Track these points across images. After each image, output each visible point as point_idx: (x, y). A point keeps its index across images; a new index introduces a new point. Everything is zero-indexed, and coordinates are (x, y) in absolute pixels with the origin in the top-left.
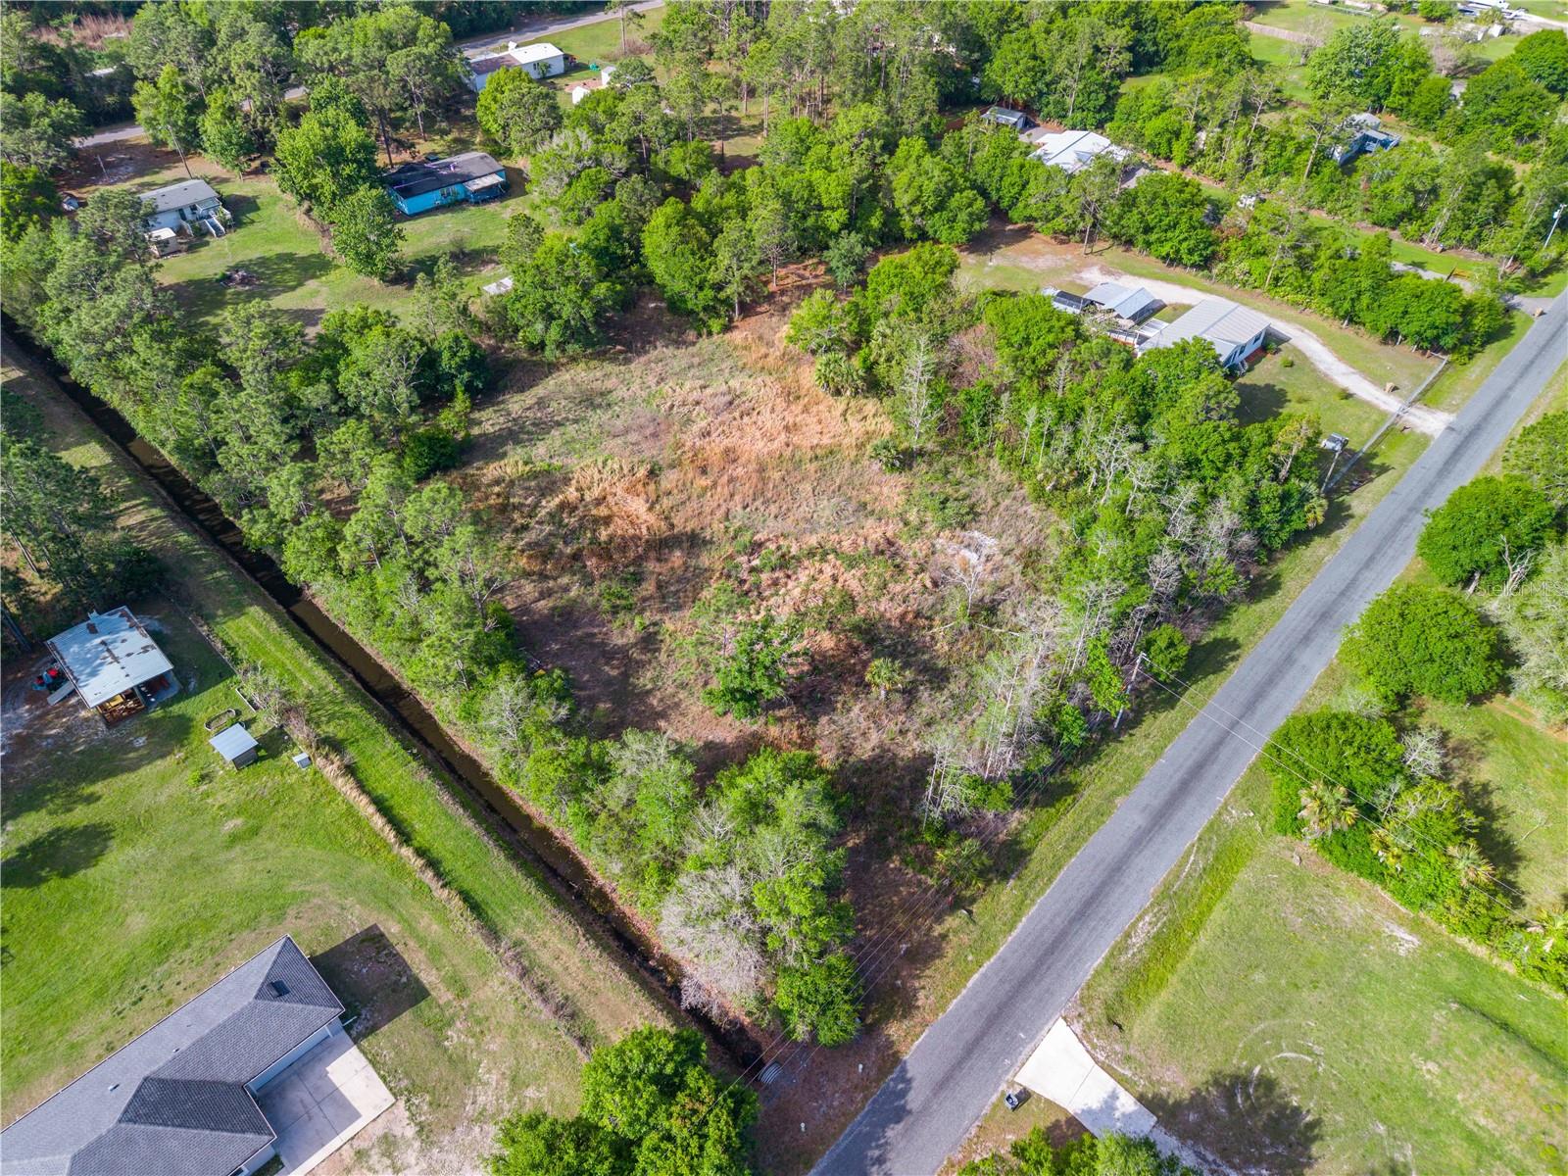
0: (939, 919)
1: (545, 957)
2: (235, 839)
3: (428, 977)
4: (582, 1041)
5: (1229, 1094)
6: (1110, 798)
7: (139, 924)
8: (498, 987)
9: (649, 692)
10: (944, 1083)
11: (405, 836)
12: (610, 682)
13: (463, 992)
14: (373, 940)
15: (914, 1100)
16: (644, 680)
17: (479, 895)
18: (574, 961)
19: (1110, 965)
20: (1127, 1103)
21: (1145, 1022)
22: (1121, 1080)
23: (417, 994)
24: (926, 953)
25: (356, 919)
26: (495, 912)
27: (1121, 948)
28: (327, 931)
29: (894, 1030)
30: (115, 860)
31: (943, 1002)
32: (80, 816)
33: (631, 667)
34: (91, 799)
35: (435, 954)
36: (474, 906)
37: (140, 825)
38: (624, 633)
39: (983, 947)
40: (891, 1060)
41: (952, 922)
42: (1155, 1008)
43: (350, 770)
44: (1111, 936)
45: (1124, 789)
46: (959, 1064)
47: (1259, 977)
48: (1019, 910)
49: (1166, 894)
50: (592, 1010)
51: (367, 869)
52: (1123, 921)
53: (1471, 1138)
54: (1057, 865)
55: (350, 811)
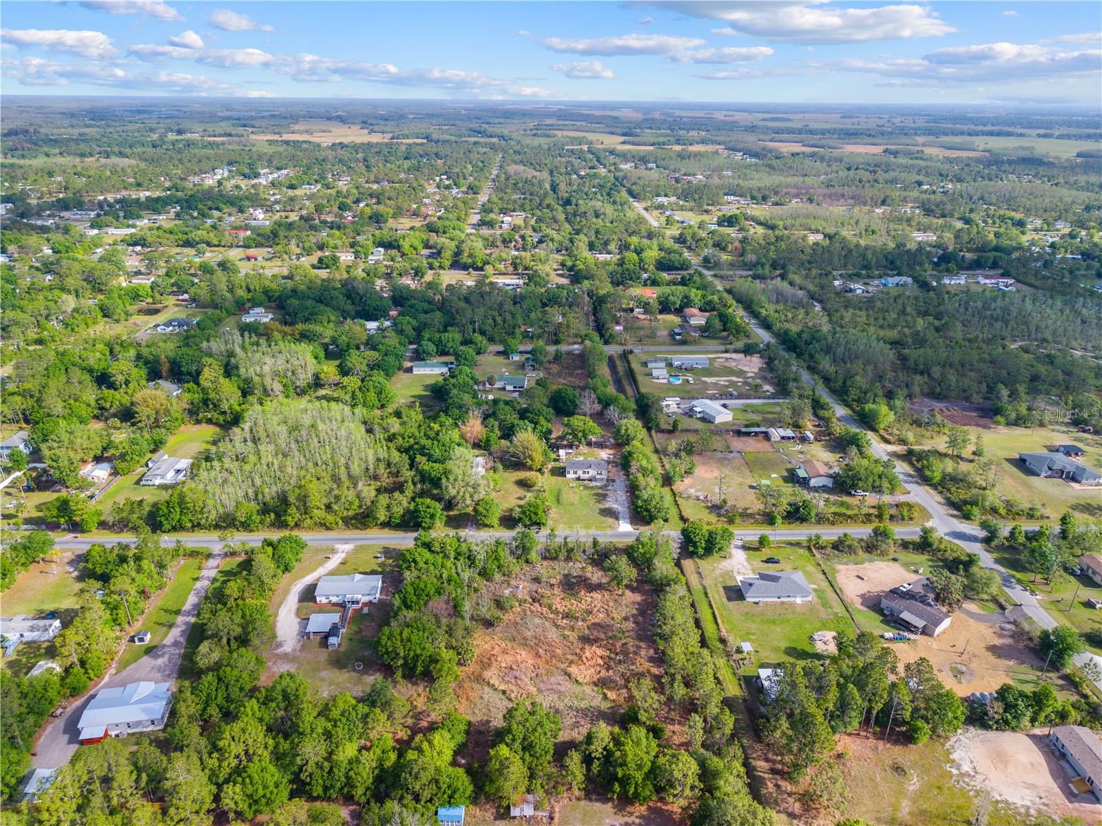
1: (698, 580)
2: (753, 634)
3: (722, 589)
5: (606, 516)
7: (778, 629)
8: (709, 581)
12: (644, 616)
13: (716, 584)
14: (729, 599)
17: (704, 595)
20: (621, 522)
21: (606, 525)
22: (619, 523)
23: (725, 588)
25: (732, 605)
26: (703, 591)
30: (784, 645)
33: (633, 616)
35: (718, 592)
36: (706, 594)
37: (776, 649)
38: (630, 625)
42: (603, 525)
43: (720, 631)
51: (724, 613)
53: (582, 499)
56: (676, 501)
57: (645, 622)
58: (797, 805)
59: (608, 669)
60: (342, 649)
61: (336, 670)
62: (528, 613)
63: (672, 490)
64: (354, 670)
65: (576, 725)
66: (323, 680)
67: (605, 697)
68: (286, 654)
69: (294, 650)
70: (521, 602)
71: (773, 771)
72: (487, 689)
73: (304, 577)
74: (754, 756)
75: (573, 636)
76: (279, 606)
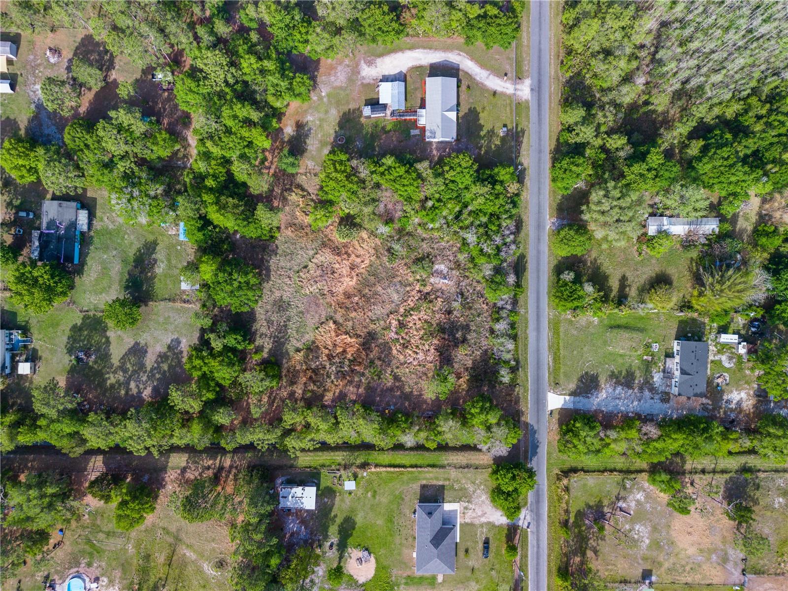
0: (514, 391)
1: (455, 462)
2: (373, 496)
3: (441, 483)
4: (477, 468)
5: (582, 381)
6: (525, 333)
7: (380, 522)
8: (453, 473)
9: (412, 392)
10: (538, 421)
11: (404, 466)
12: (400, 397)
13: (449, 480)
14: (423, 487)
15: (536, 428)
16: (407, 390)
17: (431, 463)
18: (461, 458)
19: (550, 374)
20: (567, 398)
21: (562, 379)
22: (565, 395)
23: (443, 487)
24: (517, 401)
25: (416, 487)
26: (438, 463)
27: (549, 368)
28: (415, 493)
29: (523, 419)
30: (359, 519)
31: (527, 406)
32: (339, 521)
33: (400, 388)
34: (336, 516)
35: (436, 478)
36: (433, 466)
37: (352, 510)
38: (388, 381)
39: (526, 391)
40: (526, 424)
41: (517, 390)
42: (562, 376)
43: (376, 466)
44: (546, 367)
45: (526, 327)
46: (538, 416)
47: (575, 352)
48: (526, 376)
49: (550, 347)
50: (473, 462)
51: (405, 478)
52: (546, 362)
53: (621, 355)
54: (526, 359)
55: (387, 472)
56: (612, 471)
57: (394, 397)
58: (192, 477)
59: (330, 357)
60: (363, 120)
61: (337, 121)
62: (408, 289)
63: (640, 471)
64: (336, 137)
65: (269, 322)
66: (327, 112)
67: (298, 350)
68: (359, 73)
69: (364, 78)
70: (424, 282)
71: (221, 468)
72: (311, 253)
73: (472, 59)
74: (235, 458)
75: (376, 327)
76: (424, 48)
